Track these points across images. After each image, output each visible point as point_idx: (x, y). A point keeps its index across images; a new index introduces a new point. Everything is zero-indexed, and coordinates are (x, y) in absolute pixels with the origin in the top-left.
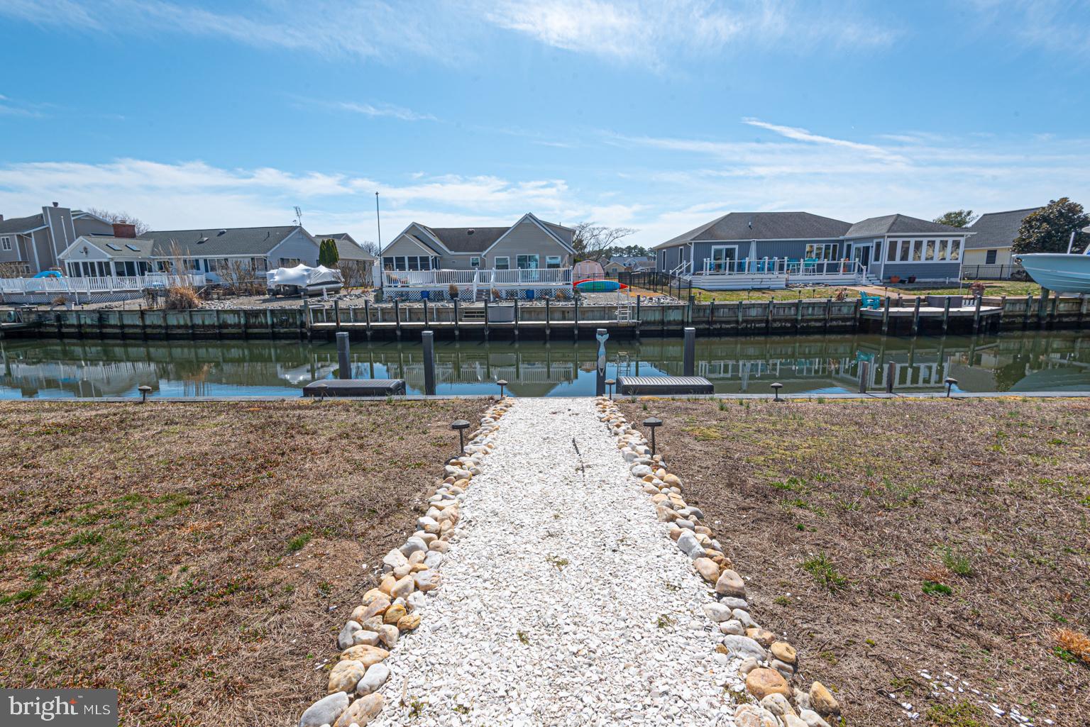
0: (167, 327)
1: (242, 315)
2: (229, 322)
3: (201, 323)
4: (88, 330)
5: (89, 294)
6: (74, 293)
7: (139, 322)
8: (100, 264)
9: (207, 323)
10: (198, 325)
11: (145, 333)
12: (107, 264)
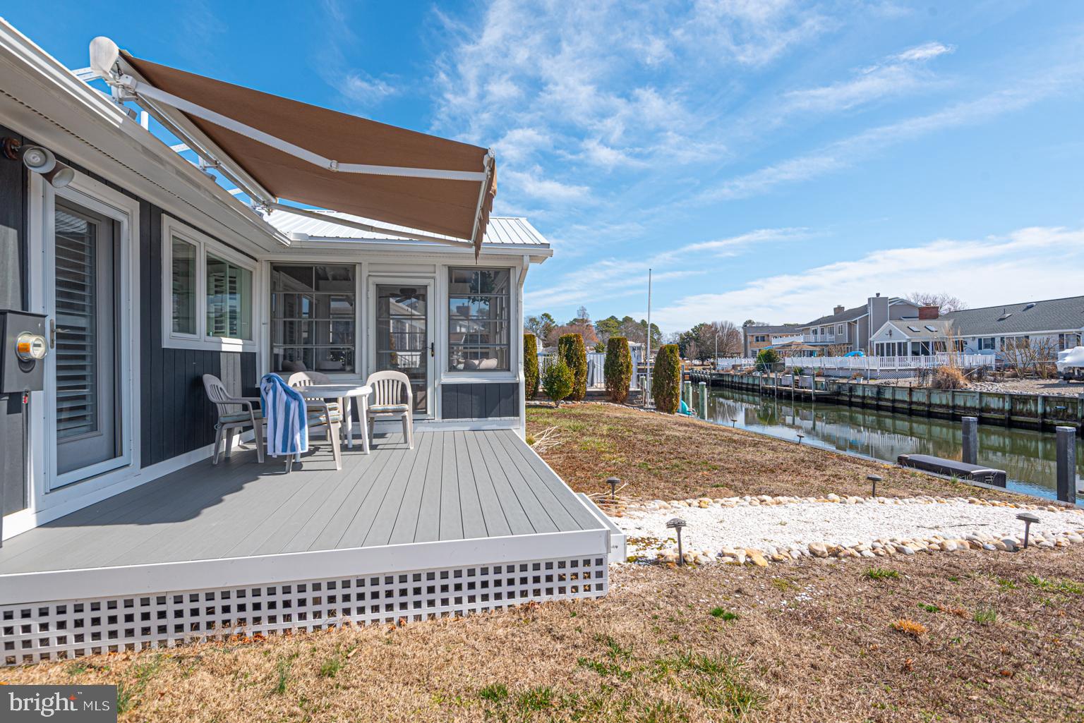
0: (930, 405)
1: (1007, 399)
2: (992, 406)
3: (962, 404)
4: (869, 401)
5: (878, 371)
6: (867, 370)
7: (907, 399)
8: (900, 344)
9: (968, 405)
10: (959, 406)
11: (910, 409)
12: (906, 344)
